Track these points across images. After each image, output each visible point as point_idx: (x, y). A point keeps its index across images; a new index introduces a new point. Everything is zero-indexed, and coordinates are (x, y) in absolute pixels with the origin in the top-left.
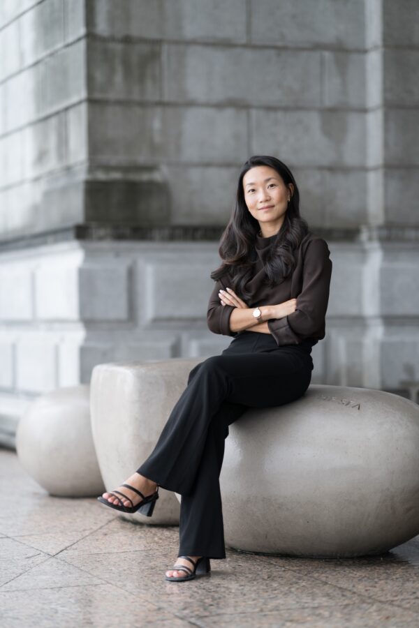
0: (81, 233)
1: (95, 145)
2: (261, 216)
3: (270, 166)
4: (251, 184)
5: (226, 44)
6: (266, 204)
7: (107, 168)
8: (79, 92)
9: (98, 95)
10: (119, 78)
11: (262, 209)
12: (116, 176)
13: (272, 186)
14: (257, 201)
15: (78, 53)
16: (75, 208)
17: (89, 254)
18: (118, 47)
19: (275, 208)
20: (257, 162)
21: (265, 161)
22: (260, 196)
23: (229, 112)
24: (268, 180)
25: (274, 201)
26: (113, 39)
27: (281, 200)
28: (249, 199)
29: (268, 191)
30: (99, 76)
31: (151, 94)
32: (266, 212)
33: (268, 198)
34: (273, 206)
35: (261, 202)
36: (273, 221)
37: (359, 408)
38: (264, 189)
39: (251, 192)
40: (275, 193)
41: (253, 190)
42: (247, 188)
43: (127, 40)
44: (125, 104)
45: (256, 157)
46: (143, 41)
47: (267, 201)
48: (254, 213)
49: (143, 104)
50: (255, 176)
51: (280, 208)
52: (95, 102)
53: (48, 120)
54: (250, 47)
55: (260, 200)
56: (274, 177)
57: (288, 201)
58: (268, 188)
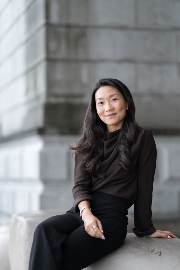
0: (41, 132)
1: (50, 83)
2: (108, 120)
3: (113, 86)
4: (100, 99)
5: (123, 28)
6: (111, 113)
7: (57, 96)
8: (42, 55)
9: (52, 56)
10: (63, 47)
11: (108, 116)
12: (61, 100)
13: (115, 99)
14: (104, 110)
15: (41, 35)
16: (39, 119)
17: (46, 143)
18: (62, 30)
19: (117, 115)
20: (104, 83)
23: (125, 66)
24: (112, 96)
25: (116, 111)
26: (59, 26)
29: (112, 103)
30: (53, 46)
31: (81, 55)
32: (111, 118)
33: (112, 108)
34: (116, 114)
38: (109, 102)
39: (100, 104)
40: (117, 105)
41: (102, 103)
42: (98, 102)
43: (68, 26)
44: (67, 61)
46: (77, 26)
47: (111, 110)
49: (77, 61)
52: (50, 60)
53: (31, 71)
54: (137, 29)
55: (106, 110)
56: (116, 94)
57: (127, 110)
58: (112, 101)
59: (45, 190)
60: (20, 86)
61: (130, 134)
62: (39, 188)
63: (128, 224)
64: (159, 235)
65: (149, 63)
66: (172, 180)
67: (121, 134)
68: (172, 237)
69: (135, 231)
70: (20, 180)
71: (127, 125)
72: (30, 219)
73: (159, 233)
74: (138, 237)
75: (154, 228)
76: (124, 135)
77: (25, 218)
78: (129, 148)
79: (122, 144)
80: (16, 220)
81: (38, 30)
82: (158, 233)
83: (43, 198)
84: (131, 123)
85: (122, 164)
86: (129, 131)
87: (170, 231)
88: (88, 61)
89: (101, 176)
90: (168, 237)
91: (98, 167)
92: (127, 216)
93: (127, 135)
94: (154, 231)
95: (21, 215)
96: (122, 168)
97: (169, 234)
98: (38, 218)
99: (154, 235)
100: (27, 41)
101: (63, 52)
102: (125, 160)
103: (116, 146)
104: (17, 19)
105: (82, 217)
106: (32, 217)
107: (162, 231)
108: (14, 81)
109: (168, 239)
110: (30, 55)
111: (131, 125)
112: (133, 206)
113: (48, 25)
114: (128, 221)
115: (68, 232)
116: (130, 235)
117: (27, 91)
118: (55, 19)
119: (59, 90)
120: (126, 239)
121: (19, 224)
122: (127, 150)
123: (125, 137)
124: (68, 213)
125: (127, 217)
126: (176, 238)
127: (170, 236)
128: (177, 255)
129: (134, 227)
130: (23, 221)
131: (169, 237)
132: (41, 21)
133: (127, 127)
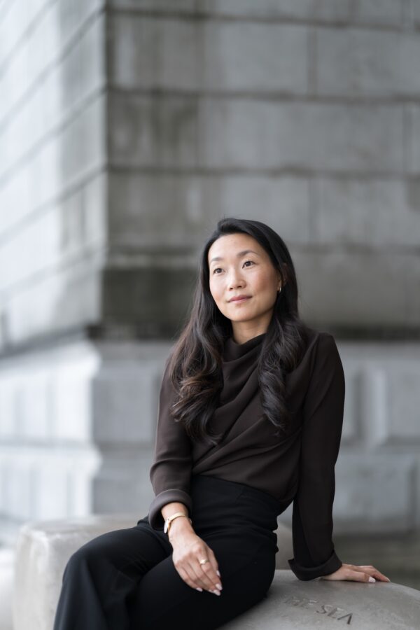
0: (94, 333)
1: (116, 223)
3: (248, 234)
4: (218, 259)
5: (282, 97)
6: (238, 293)
7: (130, 251)
8: (96, 159)
9: (120, 161)
10: (145, 140)
11: (233, 300)
12: (141, 261)
13: (248, 264)
14: (226, 288)
15: (95, 113)
16: (89, 304)
17: (106, 360)
18: (144, 103)
19: (252, 300)
21: (242, 227)
22: (230, 280)
23: (287, 183)
24: (244, 254)
25: (250, 289)
26: (137, 92)
27: (262, 287)
28: (215, 283)
29: (244, 271)
30: (122, 137)
32: (239, 306)
33: (241, 283)
34: (249, 297)
35: (231, 289)
36: (253, 320)
37: (349, 623)
38: (237, 269)
39: (218, 273)
40: (253, 276)
41: (220, 270)
42: (213, 267)
43: (157, 93)
44: (154, 171)
45: (228, 220)
46: (177, 93)
47: (239, 287)
48: (222, 307)
49: (177, 172)
50: (225, 249)
51: (262, 300)
52: (116, 171)
53: (72, 195)
54: (313, 98)
55: (229, 286)
56: (253, 250)
57: (278, 291)
58: (243, 267)
59: (104, 467)
60: (50, 228)
61: (285, 346)
62: (89, 462)
63: (277, 550)
64: (347, 575)
65: (342, 177)
66: (394, 443)
67: (264, 347)
68: (378, 580)
69: (293, 564)
70: (47, 444)
71: (280, 326)
72: (58, 536)
73: (349, 570)
74: (300, 579)
75: (336, 558)
76: (272, 348)
77: (49, 533)
78: (285, 378)
79: (267, 370)
80: (29, 540)
81: (89, 101)
82: (345, 571)
83: (98, 485)
84: (288, 323)
85: (268, 413)
86: (283, 341)
87: (375, 567)
88: (202, 172)
89: (212, 441)
90: (368, 579)
91: (205, 419)
92: (275, 532)
93: (279, 350)
94: (338, 566)
95: (40, 527)
96: (267, 422)
97: (373, 574)
98: (76, 535)
99: (338, 575)
100: (64, 127)
101: (145, 152)
102: (276, 407)
103: (254, 372)
104: (42, 78)
105: (170, 534)
106: (63, 532)
107: (355, 567)
108: (34, 216)
109: (370, 585)
110: (71, 158)
111: (288, 328)
112: (290, 508)
113: (111, 90)
114: (278, 545)
115: (142, 569)
116: (283, 574)
117: (65, 240)
118: (126, 76)
119: (136, 239)
120: (273, 584)
121: (33, 548)
122: (280, 383)
123: (275, 355)
124: (141, 525)
125: (275, 535)
126: (387, 582)
127: (374, 577)
128: (389, 623)
129: (292, 557)
130: (43, 540)
131: (371, 579)
132: (96, 81)
133: (279, 331)
